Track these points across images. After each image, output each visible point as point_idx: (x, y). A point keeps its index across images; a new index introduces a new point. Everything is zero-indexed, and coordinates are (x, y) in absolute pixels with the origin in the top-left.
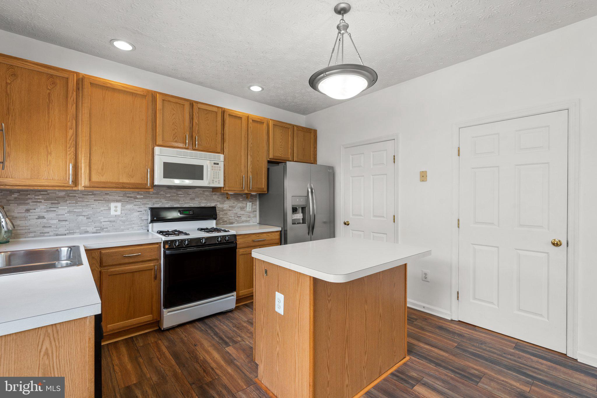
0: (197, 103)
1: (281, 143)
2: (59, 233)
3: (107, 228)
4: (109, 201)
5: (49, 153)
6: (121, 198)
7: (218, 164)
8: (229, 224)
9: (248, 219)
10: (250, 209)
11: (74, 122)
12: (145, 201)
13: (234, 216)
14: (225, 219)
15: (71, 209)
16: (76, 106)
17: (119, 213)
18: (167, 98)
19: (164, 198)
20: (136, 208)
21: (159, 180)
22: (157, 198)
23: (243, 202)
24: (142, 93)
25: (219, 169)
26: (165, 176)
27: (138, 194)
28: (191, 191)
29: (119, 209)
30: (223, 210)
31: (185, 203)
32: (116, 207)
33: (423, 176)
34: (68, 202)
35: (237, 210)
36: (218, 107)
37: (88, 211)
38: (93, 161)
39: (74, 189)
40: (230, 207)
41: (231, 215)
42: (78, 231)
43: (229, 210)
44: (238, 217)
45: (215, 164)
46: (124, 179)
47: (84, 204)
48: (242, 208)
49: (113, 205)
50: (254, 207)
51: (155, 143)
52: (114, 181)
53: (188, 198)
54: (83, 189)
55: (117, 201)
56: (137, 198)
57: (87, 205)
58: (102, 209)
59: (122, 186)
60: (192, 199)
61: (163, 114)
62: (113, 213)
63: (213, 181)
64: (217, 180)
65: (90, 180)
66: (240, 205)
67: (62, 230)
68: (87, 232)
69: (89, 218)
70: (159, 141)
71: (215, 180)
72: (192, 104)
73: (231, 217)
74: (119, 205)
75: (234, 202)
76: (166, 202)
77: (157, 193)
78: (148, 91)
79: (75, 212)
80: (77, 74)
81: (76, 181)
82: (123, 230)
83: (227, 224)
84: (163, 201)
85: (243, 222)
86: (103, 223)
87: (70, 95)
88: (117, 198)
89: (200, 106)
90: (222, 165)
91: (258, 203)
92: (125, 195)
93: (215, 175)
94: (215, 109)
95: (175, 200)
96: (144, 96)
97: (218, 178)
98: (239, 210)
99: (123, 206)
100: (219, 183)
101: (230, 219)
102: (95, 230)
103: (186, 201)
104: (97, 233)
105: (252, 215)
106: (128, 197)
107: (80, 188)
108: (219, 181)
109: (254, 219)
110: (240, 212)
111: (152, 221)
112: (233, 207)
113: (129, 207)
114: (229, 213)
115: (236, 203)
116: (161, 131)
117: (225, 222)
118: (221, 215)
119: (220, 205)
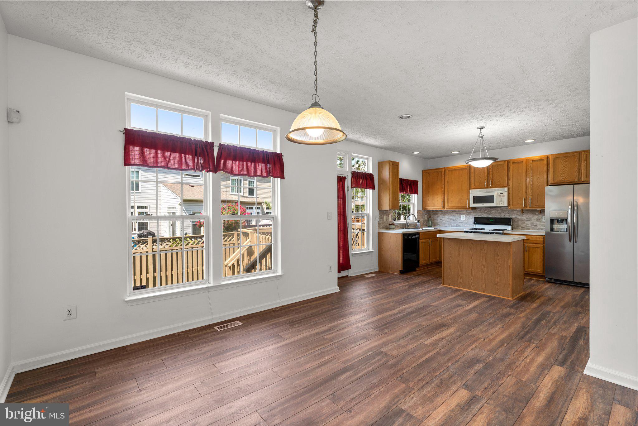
1: (564, 170)
2: (446, 226)
3: (460, 225)
4: (461, 214)
5: (437, 198)
7: (503, 193)
8: (527, 230)
11: (444, 185)
12: (475, 214)
13: (531, 225)
14: (523, 226)
15: (449, 217)
16: (444, 180)
17: (464, 219)
20: (471, 217)
21: (472, 205)
22: (480, 213)
23: (539, 215)
24: (465, 168)
25: (503, 196)
26: (474, 203)
29: (464, 217)
30: (521, 220)
34: (447, 215)
35: (534, 221)
36: (506, 161)
37: (454, 218)
38: (449, 199)
40: (527, 218)
41: (528, 224)
42: (450, 225)
43: (527, 220)
44: (534, 225)
45: (501, 193)
46: (459, 205)
48: (538, 220)
49: (462, 216)
51: (470, 188)
55: (464, 214)
56: (472, 213)
57: (453, 216)
58: (458, 217)
60: (500, 213)
62: (462, 219)
63: (500, 203)
64: (502, 202)
65: (448, 206)
66: (536, 217)
67: (446, 225)
68: (453, 226)
69: (454, 221)
70: (472, 187)
71: (501, 202)
73: (528, 225)
74: (464, 216)
75: (531, 215)
77: (481, 210)
80: (444, 168)
81: (444, 207)
82: (466, 227)
83: (525, 229)
85: (539, 229)
86: (459, 223)
87: (442, 177)
88: (464, 213)
90: (506, 194)
92: (466, 211)
93: (501, 200)
94: (503, 163)
95: (489, 214)
96: (465, 169)
97: (504, 201)
99: (466, 216)
100: (503, 204)
101: (527, 226)
102: (456, 226)
103: (496, 214)
106: (468, 212)
107: (446, 209)
108: (503, 203)
110: (536, 222)
111: (474, 223)
112: (529, 218)
113: (468, 216)
114: (527, 223)
115: (532, 216)
116: (473, 182)
117: (523, 228)
118: (520, 223)
119: (519, 217)
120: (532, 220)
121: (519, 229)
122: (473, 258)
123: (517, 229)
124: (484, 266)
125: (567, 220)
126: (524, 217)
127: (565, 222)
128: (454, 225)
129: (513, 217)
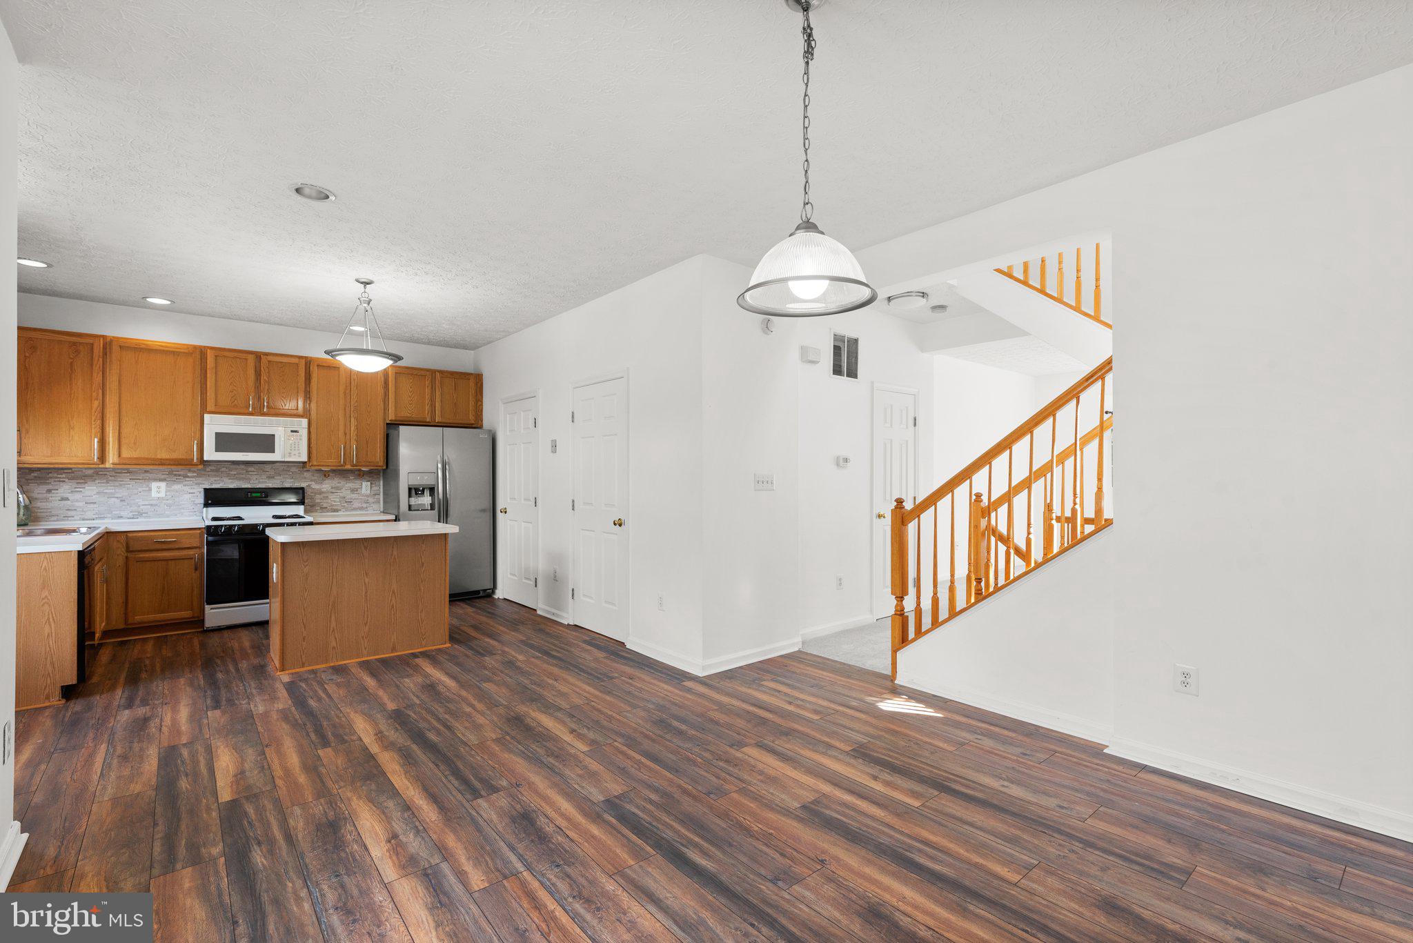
0: (267, 354)
1: (410, 397)
2: (86, 517)
3: (147, 513)
4: (150, 480)
6: (165, 476)
7: (296, 431)
9: (365, 505)
10: (369, 492)
11: (101, 391)
12: (200, 480)
13: (340, 502)
14: (325, 505)
15: (101, 489)
16: (103, 373)
17: (162, 494)
18: (221, 353)
19: (228, 476)
20: (186, 488)
21: (210, 454)
22: (215, 476)
23: (356, 482)
25: (299, 438)
26: (217, 450)
27: (190, 471)
28: (268, 467)
29: (163, 490)
30: (321, 493)
31: (259, 482)
32: (159, 487)
33: (554, 446)
34: (97, 481)
35: (346, 493)
36: (300, 357)
37: (122, 492)
38: (123, 435)
39: (101, 466)
40: (332, 488)
41: (334, 499)
42: (110, 516)
43: (332, 493)
44: (346, 502)
45: (292, 431)
46: (163, 455)
47: (117, 484)
48: (353, 491)
49: (154, 485)
50: (375, 488)
51: (204, 410)
52: (150, 457)
53: (264, 477)
54: (112, 466)
55: (161, 480)
56: (188, 477)
57: (121, 485)
58: (140, 489)
59: (162, 463)
61: (216, 373)
62: (154, 494)
63: (290, 453)
65: (119, 456)
66: (350, 485)
69: (124, 501)
70: (210, 406)
71: (293, 452)
72: (258, 356)
73: (335, 501)
74: (163, 485)
75: (340, 481)
76: (230, 481)
77: (217, 471)
78: (195, 347)
79: (106, 492)
80: (104, 337)
81: (102, 458)
82: (168, 516)
83: (328, 512)
84: (226, 480)
85: (355, 509)
86: (142, 507)
87: (95, 362)
88: (163, 477)
89: (270, 358)
90: (304, 433)
91: (382, 482)
92: (170, 473)
93: (294, 446)
94: (296, 361)
95: (243, 479)
97: (298, 450)
98: (349, 492)
99: (168, 486)
100: (298, 456)
101: (332, 505)
102: (131, 515)
104: (133, 518)
105: (371, 500)
106: (175, 475)
107: (107, 465)
108: (298, 453)
109: (375, 506)
110: (349, 496)
111: (206, 505)
112: (337, 488)
113: (177, 487)
114: (332, 497)
115: (343, 482)
116: (213, 396)
117: (323, 509)
118: (318, 499)
119: (315, 486)
120: (342, 491)
121: (316, 511)
122: (367, 580)
123: (312, 512)
124: (393, 592)
125: (432, 490)
126: (326, 486)
127: (427, 493)
128: (122, 514)
129: (303, 485)
